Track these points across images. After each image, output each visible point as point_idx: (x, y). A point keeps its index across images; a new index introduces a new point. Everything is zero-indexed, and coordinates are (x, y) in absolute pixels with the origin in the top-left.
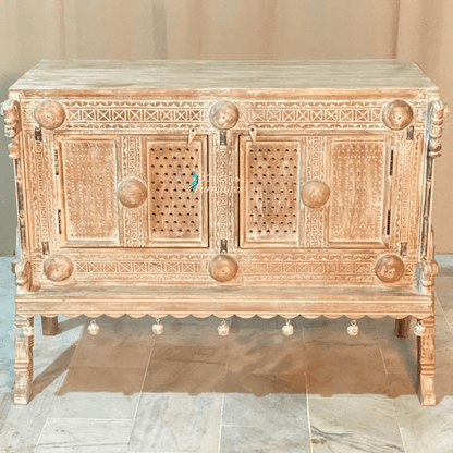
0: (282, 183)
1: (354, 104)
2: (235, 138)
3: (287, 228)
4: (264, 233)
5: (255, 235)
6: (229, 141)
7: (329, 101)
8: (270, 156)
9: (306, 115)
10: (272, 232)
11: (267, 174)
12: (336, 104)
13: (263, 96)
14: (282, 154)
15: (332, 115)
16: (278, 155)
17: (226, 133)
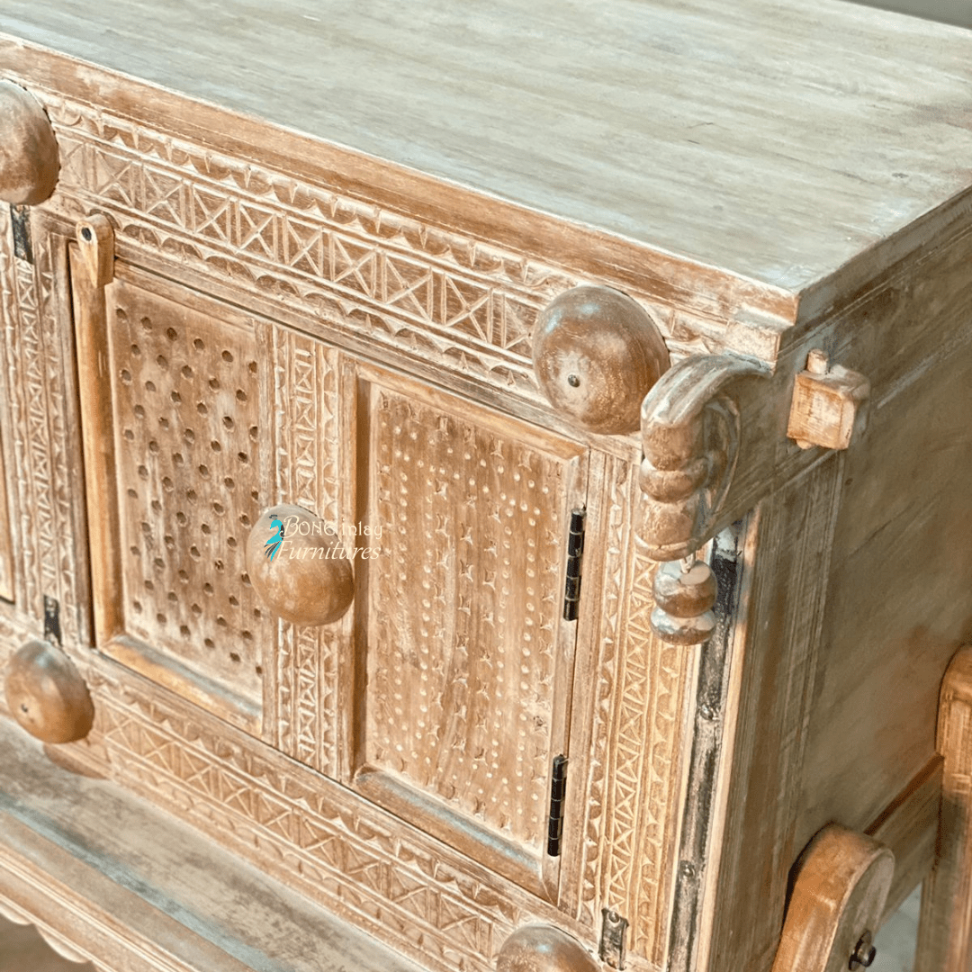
0: (217, 474)
1: (436, 248)
2: (55, 247)
3: (239, 648)
4: (173, 630)
5: (150, 625)
6: (39, 250)
7: (346, 204)
8: (178, 357)
9: (267, 235)
10: (197, 640)
11: (174, 421)
12: (368, 224)
13: (123, 105)
14: (213, 366)
15: (354, 267)
16: (200, 362)
17: (26, 218)
